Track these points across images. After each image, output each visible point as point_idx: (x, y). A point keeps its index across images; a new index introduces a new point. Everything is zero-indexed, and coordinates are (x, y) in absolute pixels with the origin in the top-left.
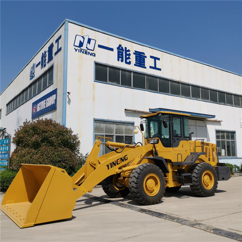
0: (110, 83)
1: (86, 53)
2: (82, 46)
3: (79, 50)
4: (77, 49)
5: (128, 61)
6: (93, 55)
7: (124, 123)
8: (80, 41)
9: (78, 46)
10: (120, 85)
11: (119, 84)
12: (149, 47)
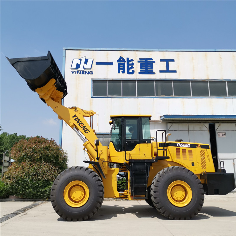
1: (83, 73)
2: (79, 68)
3: (76, 71)
4: (74, 71)
5: (131, 71)
6: (91, 73)
8: (77, 63)
9: (75, 68)
10: (122, 97)
12: (159, 51)
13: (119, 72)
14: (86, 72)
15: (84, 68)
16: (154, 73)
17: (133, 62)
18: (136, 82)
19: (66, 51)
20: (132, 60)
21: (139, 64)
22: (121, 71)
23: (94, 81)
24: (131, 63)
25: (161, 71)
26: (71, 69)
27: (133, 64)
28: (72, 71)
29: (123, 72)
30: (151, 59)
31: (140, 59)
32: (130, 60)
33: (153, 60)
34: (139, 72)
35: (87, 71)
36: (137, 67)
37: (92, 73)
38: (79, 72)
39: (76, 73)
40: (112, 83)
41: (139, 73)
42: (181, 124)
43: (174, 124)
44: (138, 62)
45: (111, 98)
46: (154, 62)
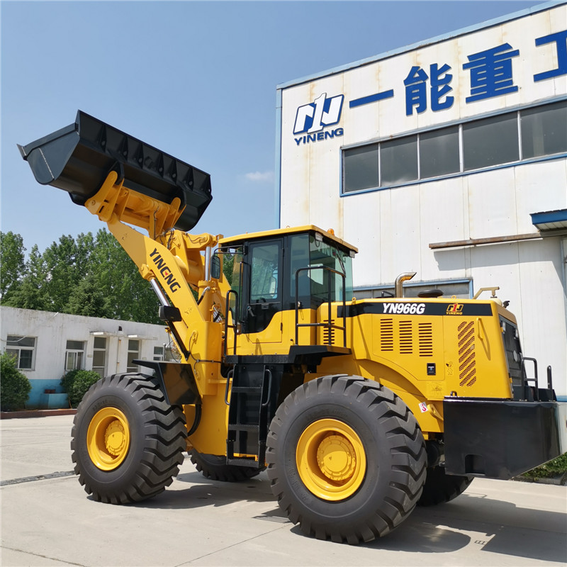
0: (387, 185)
1: (320, 137)
2: (311, 126)
4: (301, 138)
5: (442, 100)
6: (338, 133)
8: (307, 116)
9: (302, 129)
10: (418, 180)
11: (416, 178)
12: (531, 14)
13: (409, 112)
14: (327, 133)
15: (321, 124)
16: (515, 89)
17: (449, 72)
18: (460, 129)
19: (284, 91)
20: (446, 67)
21: (468, 72)
22: (415, 107)
23: (346, 152)
24: (442, 77)
25: (538, 78)
26: (295, 134)
27: (449, 78)
28: (296, 140)
29: (422, 109)
30: (507, 46)
31: (469, 57)
32: (439, 68)
33: (510, 47)
34: (467, 98)
35: (329, 130)
36: (461, 83)
37: (342, 133)
38: (312, 136)
39: (304, 142)
40: (392, 148)
41: (469, 100)
44: (465, 67)
45: (389, 190)
46: (516, 53)
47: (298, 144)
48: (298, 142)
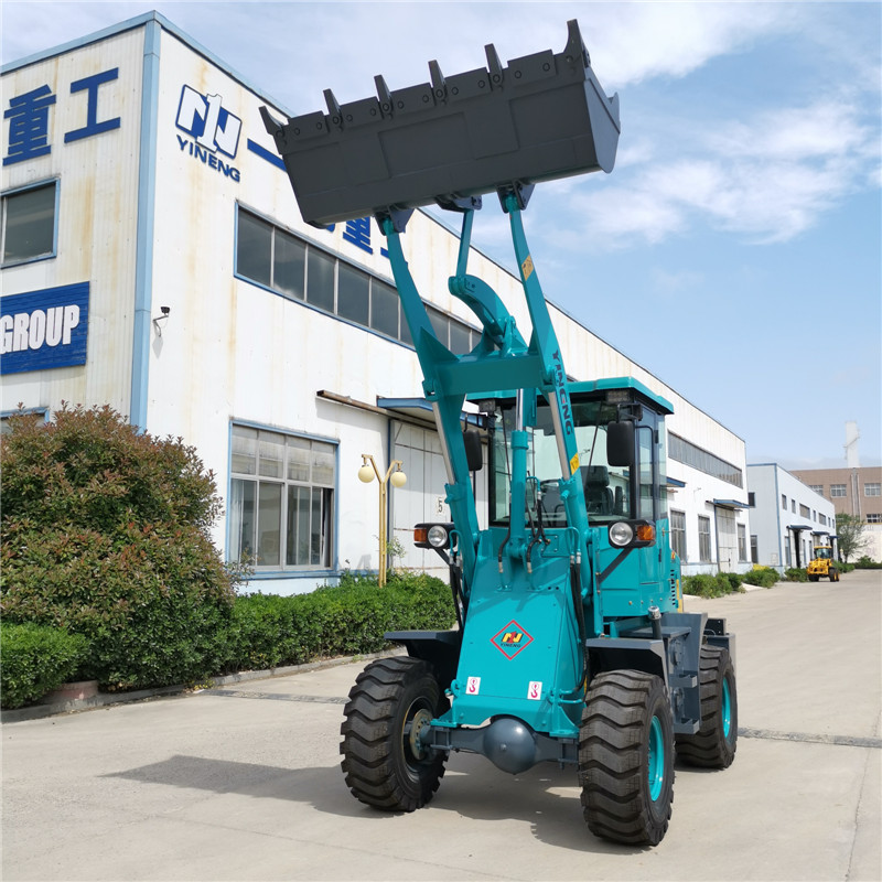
0: (278, 289)
1: (212, 162)
2: (201, 135)
3: (192, 144)
4: (186, 142)
6: (234, 173)
7: (310, 440)
8: (196, 114)
9: (190, 128)
10: (305, 301)
11: (303, 298)
14: (221, 163)
15: (215, 143)
16: (370, 251)
18: (337, 264)
19: (163, 32)
26: (178, 126)
28: (179, 138)
34: (344, 234)
35: (226, 161)
37: (237, 179)
38: (202, 150)
39: (191, 153)
40: (284, 242)
42: (415, 428)
43: (406, 428)
45: (281, 298)
47: (182, 149)
48: (183, 144)
